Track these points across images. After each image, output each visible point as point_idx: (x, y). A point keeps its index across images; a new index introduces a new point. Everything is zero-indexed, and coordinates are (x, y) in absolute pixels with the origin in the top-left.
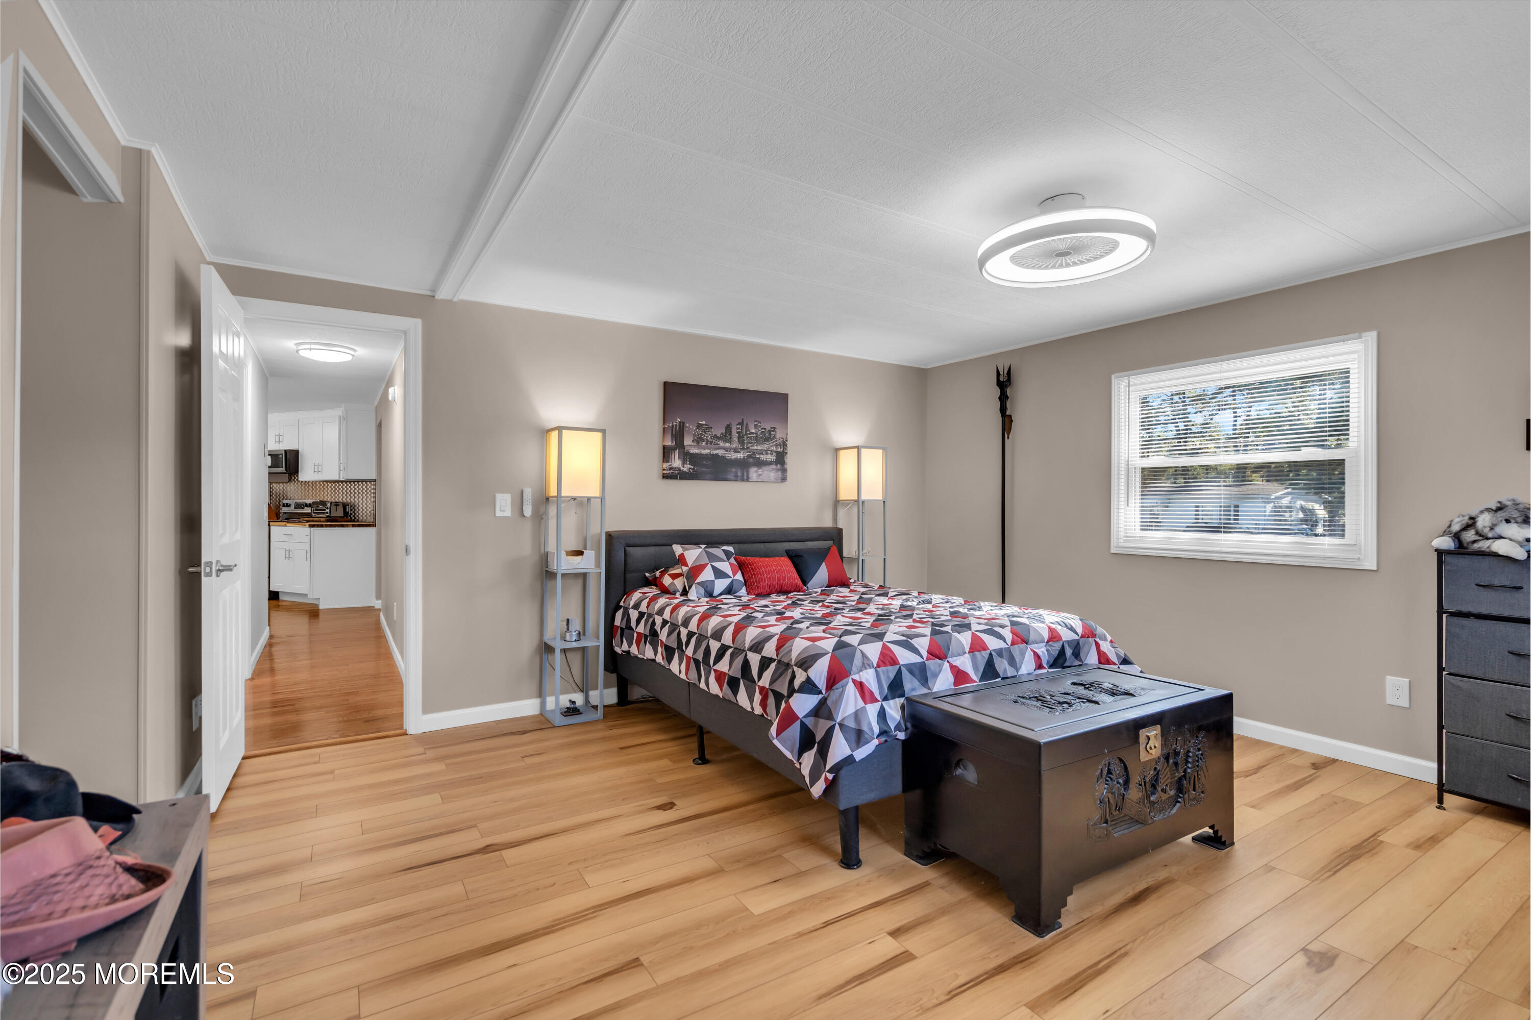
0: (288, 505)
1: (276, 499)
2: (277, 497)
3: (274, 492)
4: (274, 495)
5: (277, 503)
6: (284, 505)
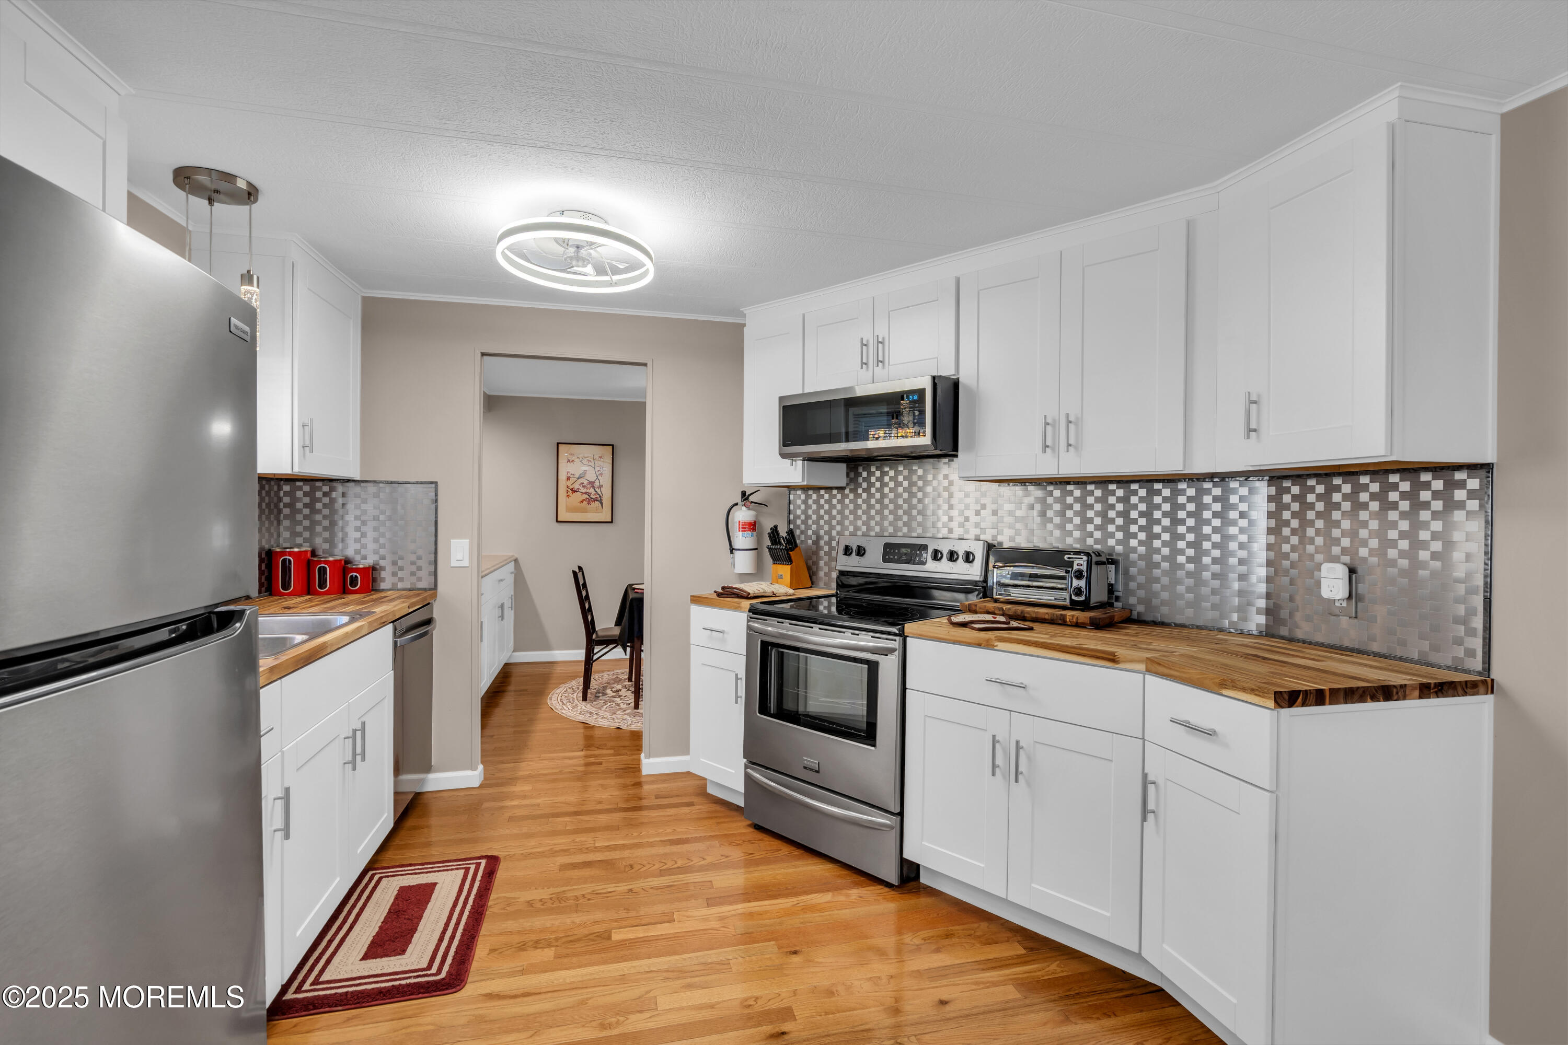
0: (861, 552)
1: (804, 532)
3: (799, 512)
4: (799, 522)
6: (847, 551)
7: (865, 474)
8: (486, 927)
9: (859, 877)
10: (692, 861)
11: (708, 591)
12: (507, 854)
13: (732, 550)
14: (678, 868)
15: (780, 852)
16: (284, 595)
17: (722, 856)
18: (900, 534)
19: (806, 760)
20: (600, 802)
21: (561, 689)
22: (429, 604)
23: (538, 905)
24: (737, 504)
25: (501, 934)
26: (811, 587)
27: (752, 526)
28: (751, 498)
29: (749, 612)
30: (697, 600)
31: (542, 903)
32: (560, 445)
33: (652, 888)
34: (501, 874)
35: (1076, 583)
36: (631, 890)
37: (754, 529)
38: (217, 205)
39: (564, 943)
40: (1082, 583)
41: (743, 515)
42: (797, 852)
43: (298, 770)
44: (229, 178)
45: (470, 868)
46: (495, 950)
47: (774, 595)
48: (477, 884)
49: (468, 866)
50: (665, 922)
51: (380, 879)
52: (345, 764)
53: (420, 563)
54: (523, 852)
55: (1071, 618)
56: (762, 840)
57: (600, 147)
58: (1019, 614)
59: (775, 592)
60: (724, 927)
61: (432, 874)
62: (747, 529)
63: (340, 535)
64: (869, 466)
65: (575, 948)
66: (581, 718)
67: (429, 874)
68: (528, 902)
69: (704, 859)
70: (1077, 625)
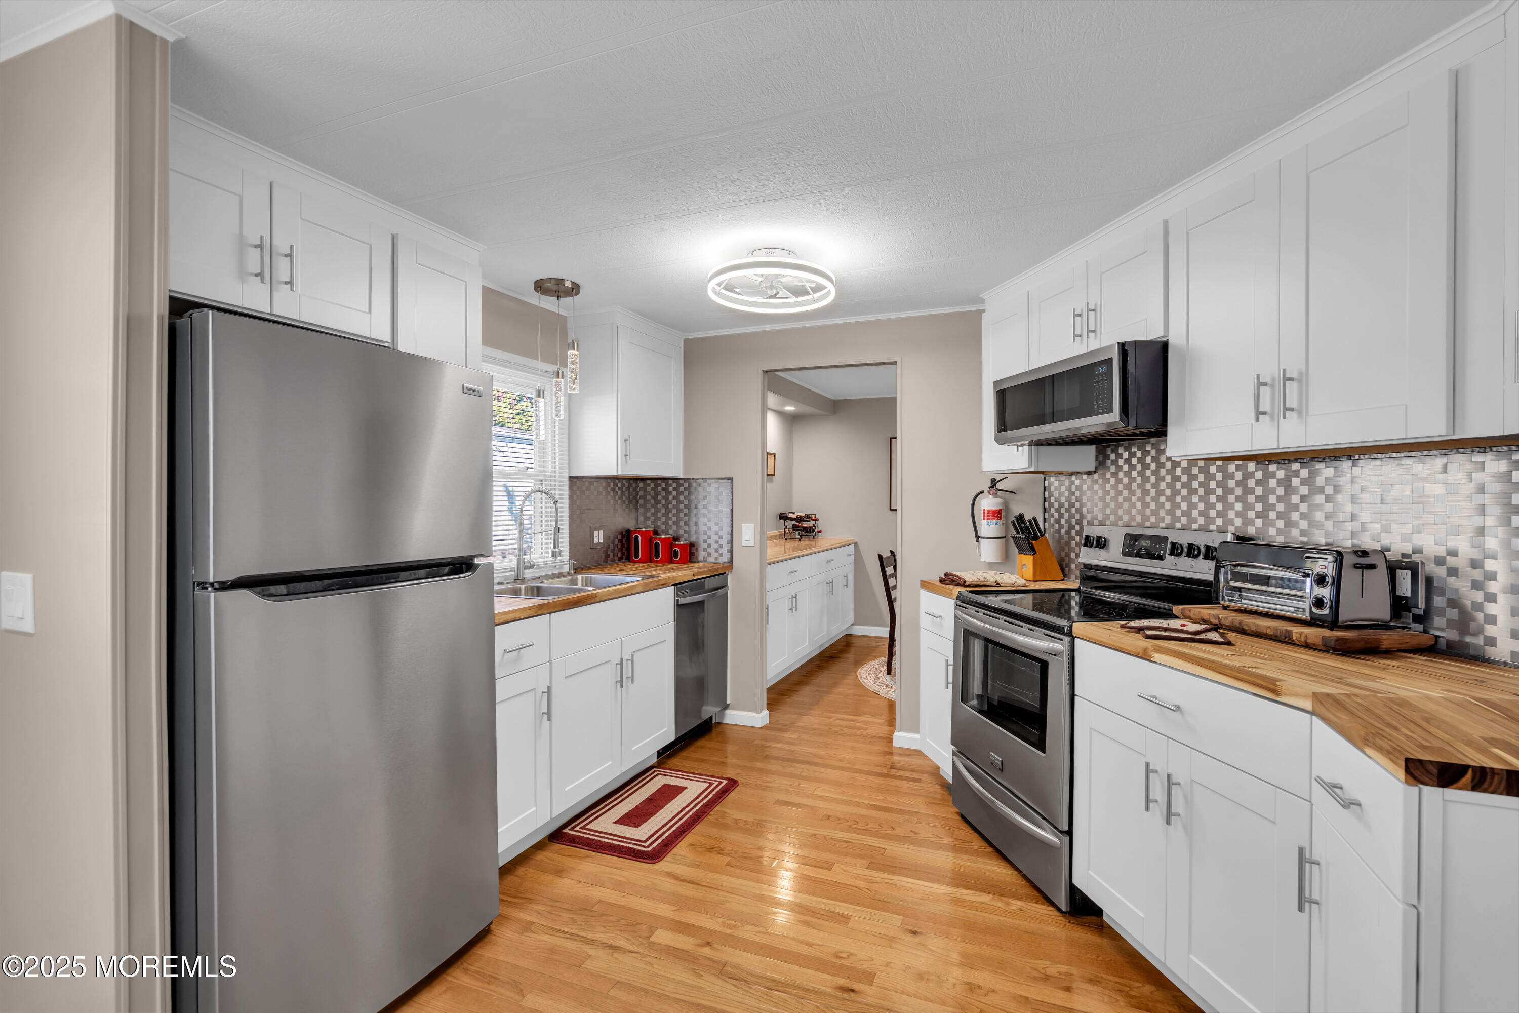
0: (1101, 543)
1: (1058, 521)
2: (1061, 516)
3: (1053, 499)
4: (1053, 510)
5: (1063, 532)
6: (1088, 542)
7: (1113, 456)
8: (700, 828)
9: (1035, 891)
10: (882, 828)
11: (934, 576)
12: (746, 781)
13: (978, 538)
14: (866, 830)
15: (970, 844)
16: (635, 562)
17: (912, 831)
18: (1148, 524)
19: (992, 756)
20: (841, 761)
21: (877, 661)
22: (724, 573)
23: (741, 824)
24: (982, 492)
25: (704, 836)
26: (1063, 580)
27: (997, 514)
28: (999, 486)
29: (957, 599)
30: (925, 585)
31: (744, 823)
32: (892, 440)
33: (832, 839)
34: (733, 796)
35: (1319, 591)
36: (815, 835)
37: (999, 518)
38: (562, 299)
39: (739, 857)
40: (1326, 592)
41: (988, 503)
42: (988, 849)
43: (566, 677)
44: (560, 281)
45: (714, 783)
46: (693, 845)
47: (998, 584)
48: (711, 796)
49: (714, 782)
50: (822, 868)
51: (657, 775)
52: (616, 682)
53: (721, 542)
54: (757, 783)
55: (1298, 635)
56: (961, 829)
57: (734, 200)
58: (1237, 625)
59: (1000, 581)
60: (868, 889)
61: (689, 781)
62: (991, 517)
63: (694, 519)
64: (1117, 447)
65: (744, 863)
66: (876, 689)
67: (686, 780)
68: (736, 820)
69: (894, 829)
70: (1307, 646)
